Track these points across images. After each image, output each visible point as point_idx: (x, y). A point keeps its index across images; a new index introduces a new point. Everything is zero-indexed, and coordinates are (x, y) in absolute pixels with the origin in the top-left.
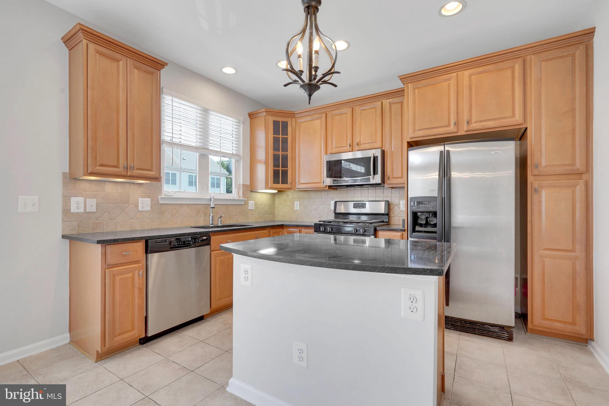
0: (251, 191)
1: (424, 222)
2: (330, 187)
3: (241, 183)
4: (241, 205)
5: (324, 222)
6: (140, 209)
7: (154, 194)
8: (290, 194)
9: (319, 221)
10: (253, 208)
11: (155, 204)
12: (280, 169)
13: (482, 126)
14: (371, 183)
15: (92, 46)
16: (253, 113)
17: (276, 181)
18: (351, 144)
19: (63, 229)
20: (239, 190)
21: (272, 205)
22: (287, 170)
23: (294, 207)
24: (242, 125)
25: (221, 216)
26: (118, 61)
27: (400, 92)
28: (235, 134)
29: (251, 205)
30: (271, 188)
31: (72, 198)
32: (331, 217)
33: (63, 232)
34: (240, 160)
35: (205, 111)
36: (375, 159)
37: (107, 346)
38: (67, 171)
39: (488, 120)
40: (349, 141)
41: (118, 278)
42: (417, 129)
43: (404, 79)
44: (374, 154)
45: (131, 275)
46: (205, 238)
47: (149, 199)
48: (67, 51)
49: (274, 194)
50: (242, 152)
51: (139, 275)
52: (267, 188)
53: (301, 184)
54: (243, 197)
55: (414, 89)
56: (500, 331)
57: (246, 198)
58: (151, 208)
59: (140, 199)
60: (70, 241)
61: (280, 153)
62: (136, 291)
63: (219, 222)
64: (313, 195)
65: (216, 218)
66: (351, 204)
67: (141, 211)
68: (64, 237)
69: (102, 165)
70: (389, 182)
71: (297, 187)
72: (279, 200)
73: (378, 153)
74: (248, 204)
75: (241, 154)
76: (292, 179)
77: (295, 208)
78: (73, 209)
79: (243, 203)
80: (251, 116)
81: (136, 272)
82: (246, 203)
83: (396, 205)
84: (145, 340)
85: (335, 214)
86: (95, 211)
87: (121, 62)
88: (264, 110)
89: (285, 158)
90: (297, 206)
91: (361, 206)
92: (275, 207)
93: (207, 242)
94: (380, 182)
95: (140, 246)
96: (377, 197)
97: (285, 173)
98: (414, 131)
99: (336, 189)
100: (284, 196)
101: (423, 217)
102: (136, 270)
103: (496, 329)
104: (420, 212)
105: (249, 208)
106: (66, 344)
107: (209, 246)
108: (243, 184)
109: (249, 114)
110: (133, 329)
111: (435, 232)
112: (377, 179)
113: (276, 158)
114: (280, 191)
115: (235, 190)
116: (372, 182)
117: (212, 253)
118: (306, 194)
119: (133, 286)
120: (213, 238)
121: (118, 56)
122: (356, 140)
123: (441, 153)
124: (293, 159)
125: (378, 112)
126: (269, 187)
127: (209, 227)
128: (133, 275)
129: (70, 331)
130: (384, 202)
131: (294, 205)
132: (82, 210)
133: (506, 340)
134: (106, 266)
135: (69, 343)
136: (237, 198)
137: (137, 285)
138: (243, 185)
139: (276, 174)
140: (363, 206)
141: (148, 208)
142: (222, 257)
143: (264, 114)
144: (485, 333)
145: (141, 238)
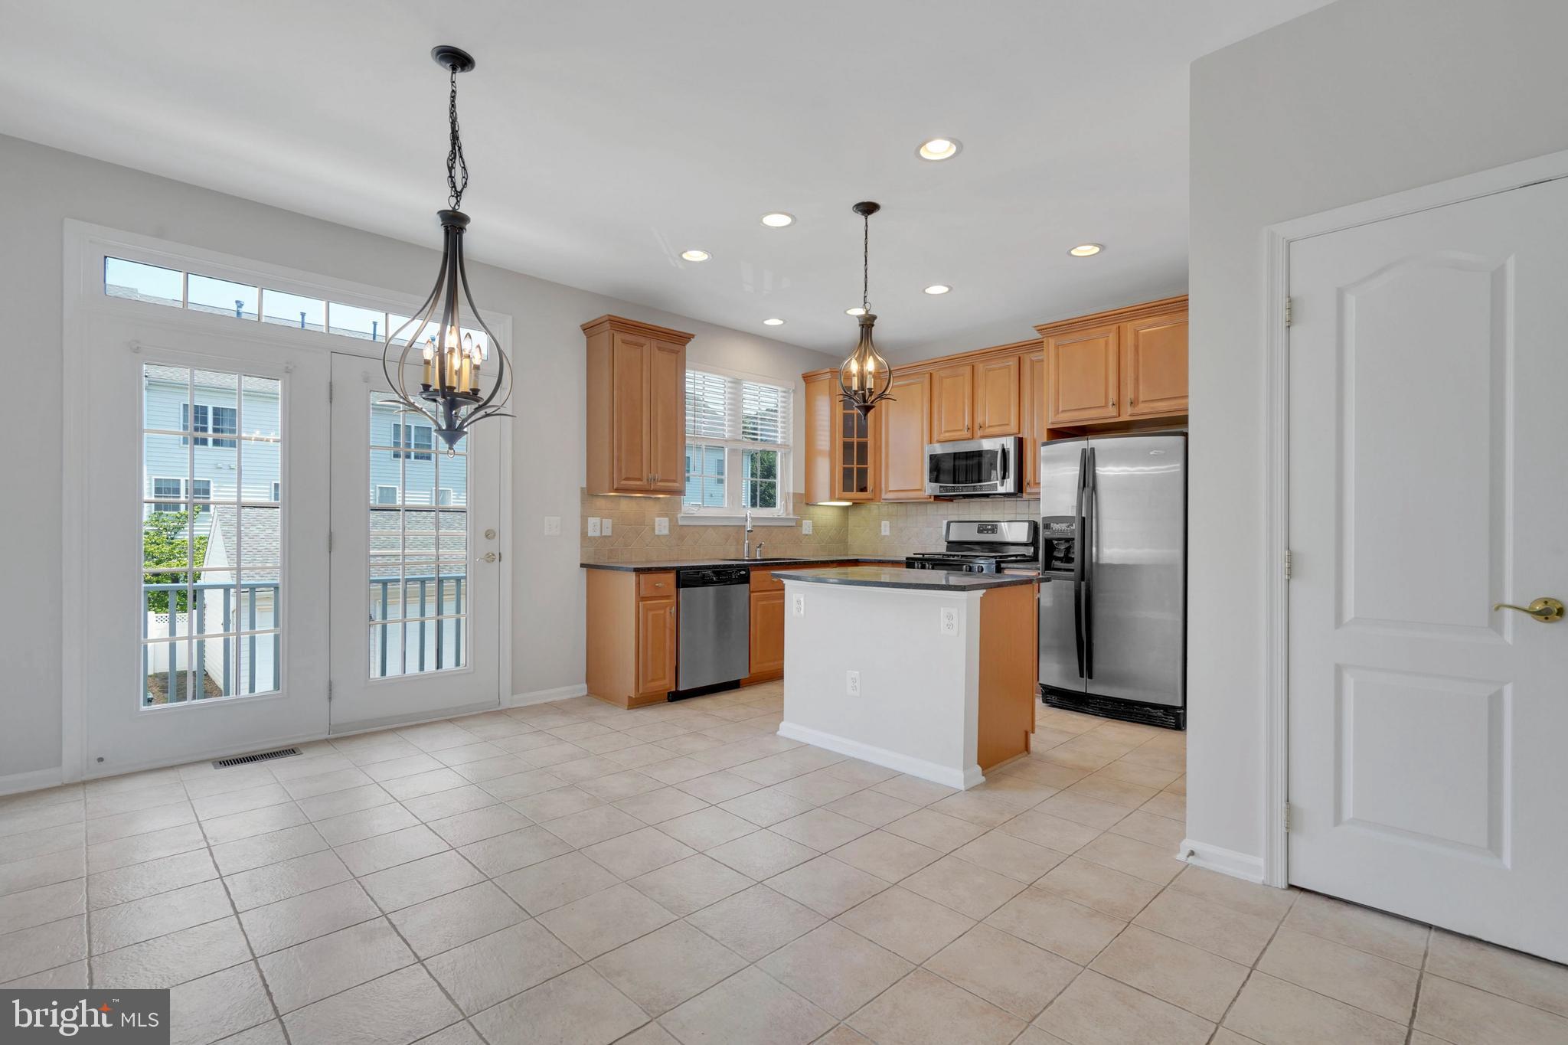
0: (807, 504)
1: (1062, 555)
2: (937, 498)
3: (791, 491)
4: (790, 528)
5: (923, 555)
6: (657, 533)
7: (671, 512)
8: (874, 509)
9: (915, 554)
10: (811, 533)
11: (674, 525)
12: (855, 466)
13: (1152, 408)
14: (999, 491)
15: (618, 337)
16: (808, 375)
17: (847, 487)
18: (971, 427)
19: (582, 556)
20: (786, 502)
21: (843, 529)
22: (866, 469)
23: (880, 530)
24: (792, 395)
25: (761, 545)
26: (642, 346)
27: (1037, 345)
28: (781, 407)
29: (807, 527)
30: (840, 499)
31: (589, 518)
32: (942, 548)
33: (581, 560)
34: (790, 452)
35: (737, 382)
36: (1004, 453)
37: (641, 691)
38: (585, 486)
39: (1161, 400)
40: (967, 422)
41: (650, 614)
42: (1060, 410)
43: (1041, 329)
44: (1003, 445)
45: (662, 612)
46: (743, 573)
47: (667, 519)
48: (584, 338)
49: (847, 507)
50: (791, 441)
51: (671, 613)
52: (832, 498)
53: (890, 491)
54: (794, 514)
55: (1057, 347)
56: (1164, 714)
57: (799, 515)
58: (670, 531)
59: (657, 519)
60: (587, 571)
61: (855, 440)
62: (668, 631)
63: (758, 553)
64: (912, 509)
65: (753, 547)
67: (658, 536)
68: (582, 565)
69: (627, 479)
70: (1029, 490)
71: (884, 496)
72: (854, 519)
73: (1009, 443)
74: (801, 526)
75: (791, 442)
76: (875, 483)
77: (883, 533)
78: (590, 534)
79: (794, 524)
80: (807, 378)
81: (668, 609)
82: (799, 524)
84: (677, 696)
85: (949, 542)
86: (610, 534)
87: (645, 347)
88: (828, 370)
89: (863, 448)
90: (885, 528)
91: (989, 530)
92: (847, 530)
93: (745, 580)
94: (1012, 490)
95: (671, 578)
97: (863, 473)
98: (1057, 412)
99: (952, 501)
100: (863, 512)
101: (1063, 547)
102: (666, 607)
103: (1160, 713)
104: (1056, 540)
105: (804, 533)
106: (583, 696)
107: (748, 585)
108: (796, 492)
109: (805, 376)
110: (665, 678)
111: (1072, 570)
112: (1009, 486)
113: (847, 447)
114: (856, 504)
115: (781, 502)
116: (1001, 490)
117: (752, 595)
118: (902, 509)
119: (665, 626)
120: (753, 574)
121: (642, 340)
122: (979, 420)
123: (1084, 451)
124: (878, 449)
125: (1012, 372)
126: (837, 496)
127: (744, 560)
128: (665, 612)
129: (588, 681)
131: (880, 526)
132: (598, 534)
133: (1172, 729)
134: (641, 598)
135: (587, 695)
136: (784, 516)
137: (668, 625)
138: (794, 494)
139: (847, 474)
140: (994, 529)
141: (666, 532)
142: (764, 603)
143: (829, 376)
144: (1145, 719)
145: (673, 568)
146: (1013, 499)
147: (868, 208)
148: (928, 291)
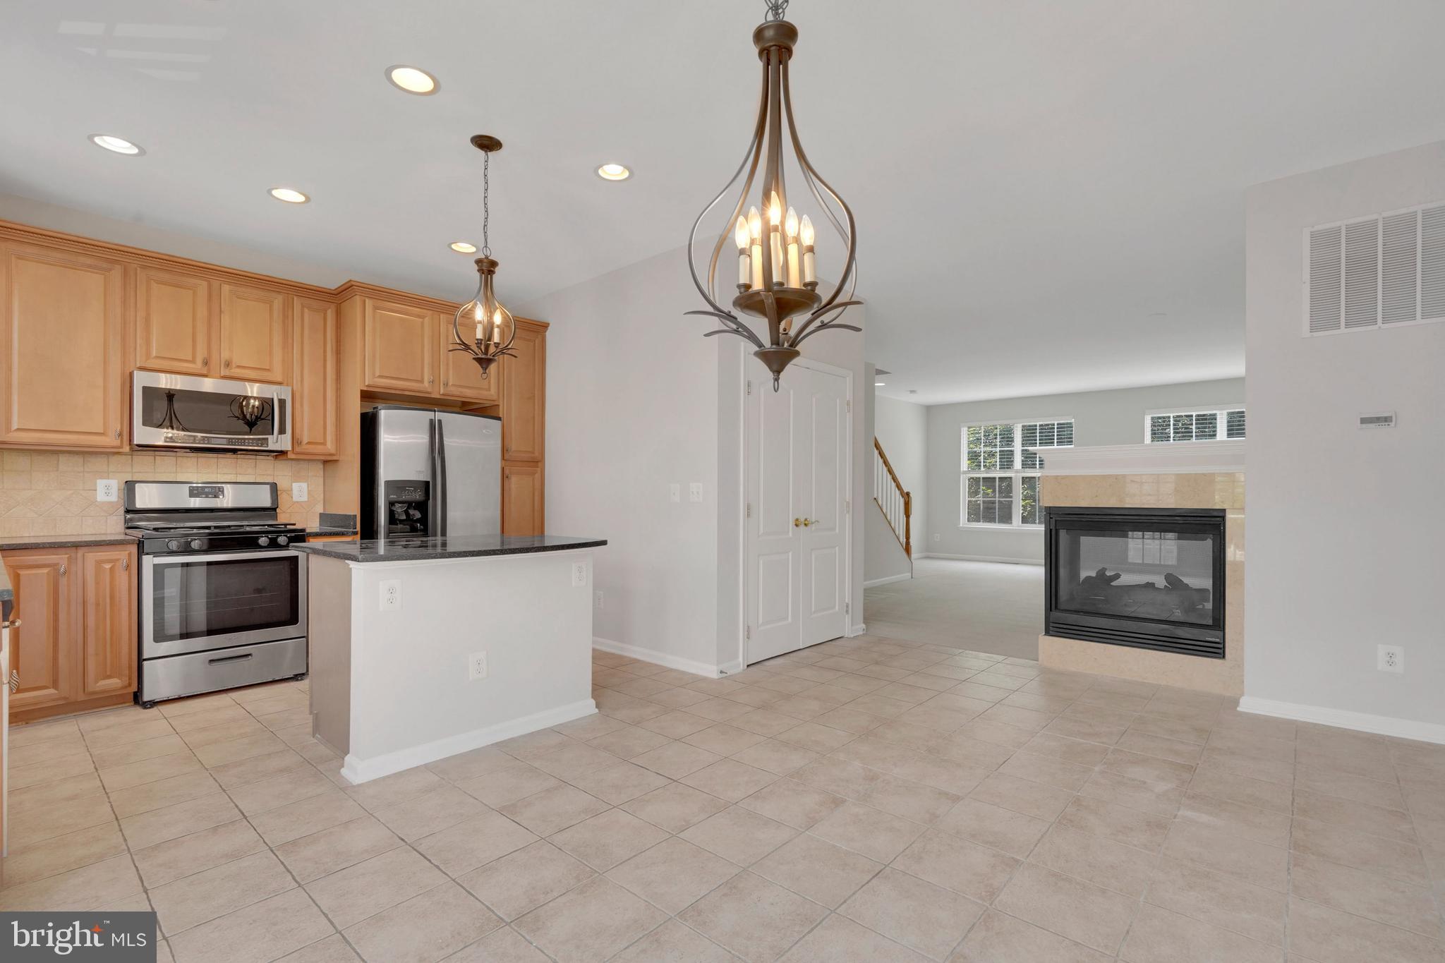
1: (404, 518)
13: (460, 392)
14: (271, 447)
40: (203, 352)
44: (278, 394)
53: (21, 430)
66: (185, 489)
70: (298, 450)
73: (285, 394)
83: (284, 491)
91: (210, 493)
94: (289, 448)
96: (240, 474)
101: (400, 510)
112: (285, 443)
122: (221, 354)
123: (432, 421)
130: (268, 486)
140: (217, 492)
146: (251, 457)
147: (487, 144)
148: (276, 193)
